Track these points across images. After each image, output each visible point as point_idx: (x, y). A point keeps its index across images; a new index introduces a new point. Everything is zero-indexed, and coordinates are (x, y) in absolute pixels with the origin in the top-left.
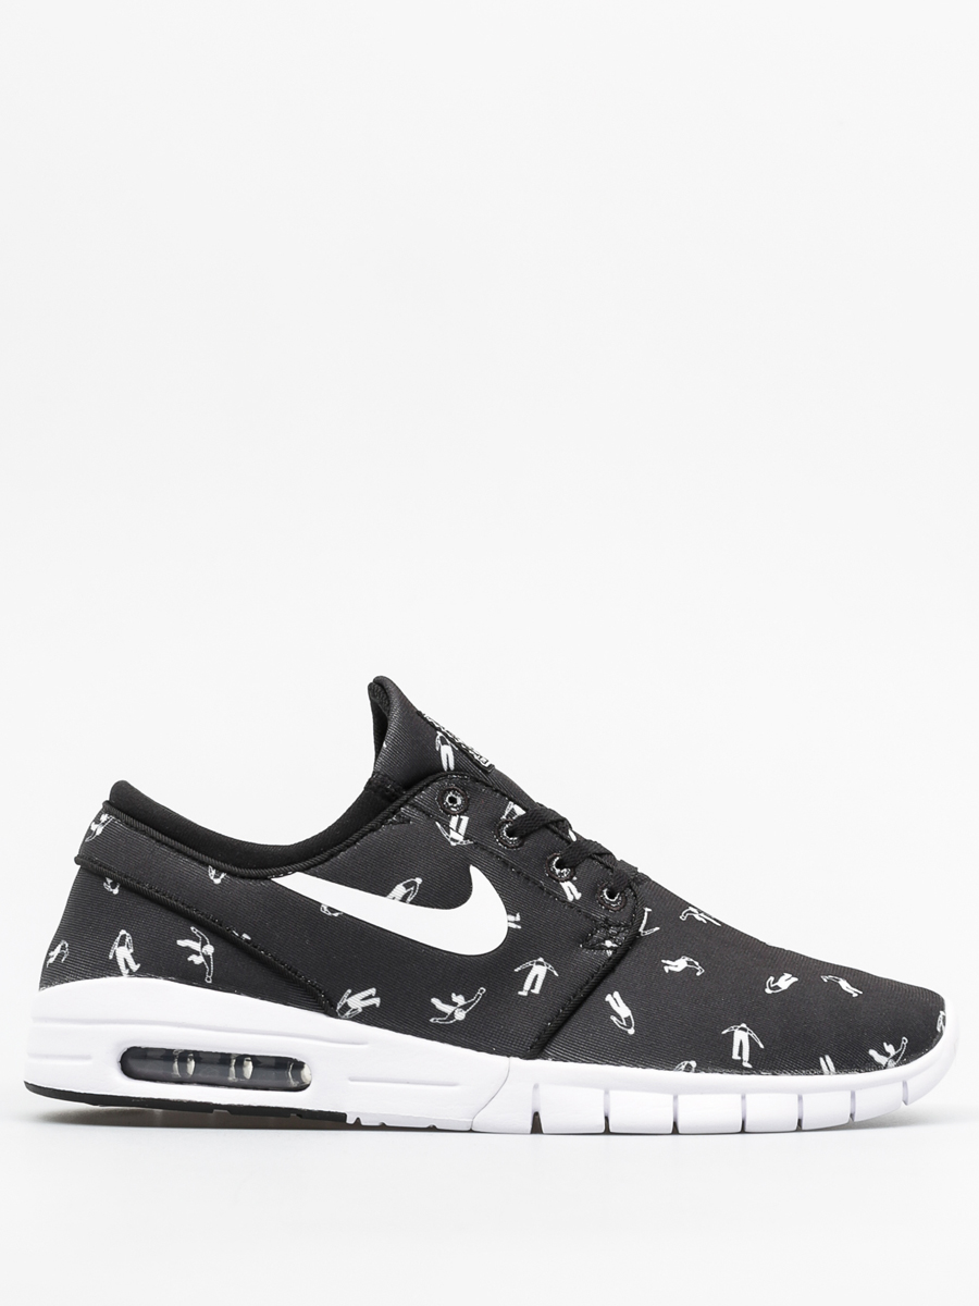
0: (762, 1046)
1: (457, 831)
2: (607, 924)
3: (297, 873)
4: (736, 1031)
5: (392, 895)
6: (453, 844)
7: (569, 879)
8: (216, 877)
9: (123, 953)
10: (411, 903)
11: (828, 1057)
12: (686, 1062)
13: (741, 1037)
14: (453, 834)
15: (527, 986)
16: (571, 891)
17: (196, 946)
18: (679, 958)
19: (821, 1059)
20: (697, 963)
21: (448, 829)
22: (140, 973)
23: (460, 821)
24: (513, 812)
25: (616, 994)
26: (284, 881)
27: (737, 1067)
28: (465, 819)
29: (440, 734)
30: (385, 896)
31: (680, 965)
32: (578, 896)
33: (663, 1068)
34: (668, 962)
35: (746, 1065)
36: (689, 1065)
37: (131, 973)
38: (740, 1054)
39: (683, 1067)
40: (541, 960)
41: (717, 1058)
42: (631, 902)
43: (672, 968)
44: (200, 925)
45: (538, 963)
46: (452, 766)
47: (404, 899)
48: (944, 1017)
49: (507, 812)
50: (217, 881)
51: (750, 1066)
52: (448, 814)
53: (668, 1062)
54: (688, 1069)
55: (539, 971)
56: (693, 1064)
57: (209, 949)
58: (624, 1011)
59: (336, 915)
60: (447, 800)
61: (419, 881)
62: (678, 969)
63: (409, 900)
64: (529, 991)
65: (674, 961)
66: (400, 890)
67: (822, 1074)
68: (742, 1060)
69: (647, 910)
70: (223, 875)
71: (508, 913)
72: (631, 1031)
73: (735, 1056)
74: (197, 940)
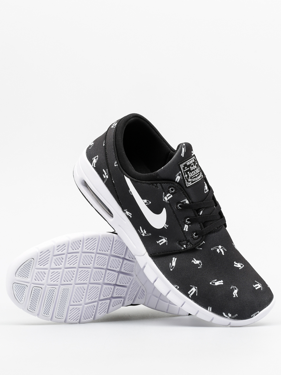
0: (197, 295)
1: (167, 198)
2: (188, 241)
3: (129, 179)
4: (194, 288)
5: (144, 200)
6: (164, 200)
7: (188, 225)
8: (116, 164)
9: (95, 161)
10: (146, 205)
11: (211, 308)
12: (177, 286)
13: (194, 290)
14: (166, 198)
15: (160, 241)
16: (186, 228)
17: (106, 174)
18: (199, 260)
19: (209, 307)
20: (202, 264)
21: (165, 195)
22: (95, 168)
23: (170, 195)
24: (185, 202)
25: (176, 259)
26: (126, 177)
27: (187, 295)
28: (171, 196)
29: (180, 172)
30: (142, 199)
31: (197, 262)
32: (187, 230)
33: (171, 283)
34: (195, 260)
35: (190, 296)
36: (177, 287)
37: (93, 166)
38: (190, 293)
39: (176, 286)
40: (166, 238)
41: (185, 290)
42: (199, 239)
43: (194, 262)
44: (109, 170)
45: (165, 239)
46: (178, 181)
47: (145, 203)
48: (258, 313)
49: (183, 201)
50: (115, 165)
51: (191, 297)
52: (169, 192)
53: (173, 283)
54: (176, 287)
55: (164, 241)
56: (178, 287)
57: (107, 177)
58: (174, 264)
59: (131, 194)
60: (170, 189)
61: (150, 203)
62: (195, 263)
63: (146, 204)
64: (159, 243)
65: (196, 260)
66: (145, 201)
67: (207, 310)
68: (190, 295)
69: (204, 242)
70: (117, 165)
71: (166, 223)
72: (171, 270)
73: (189, 293)
74: (106, 173)
